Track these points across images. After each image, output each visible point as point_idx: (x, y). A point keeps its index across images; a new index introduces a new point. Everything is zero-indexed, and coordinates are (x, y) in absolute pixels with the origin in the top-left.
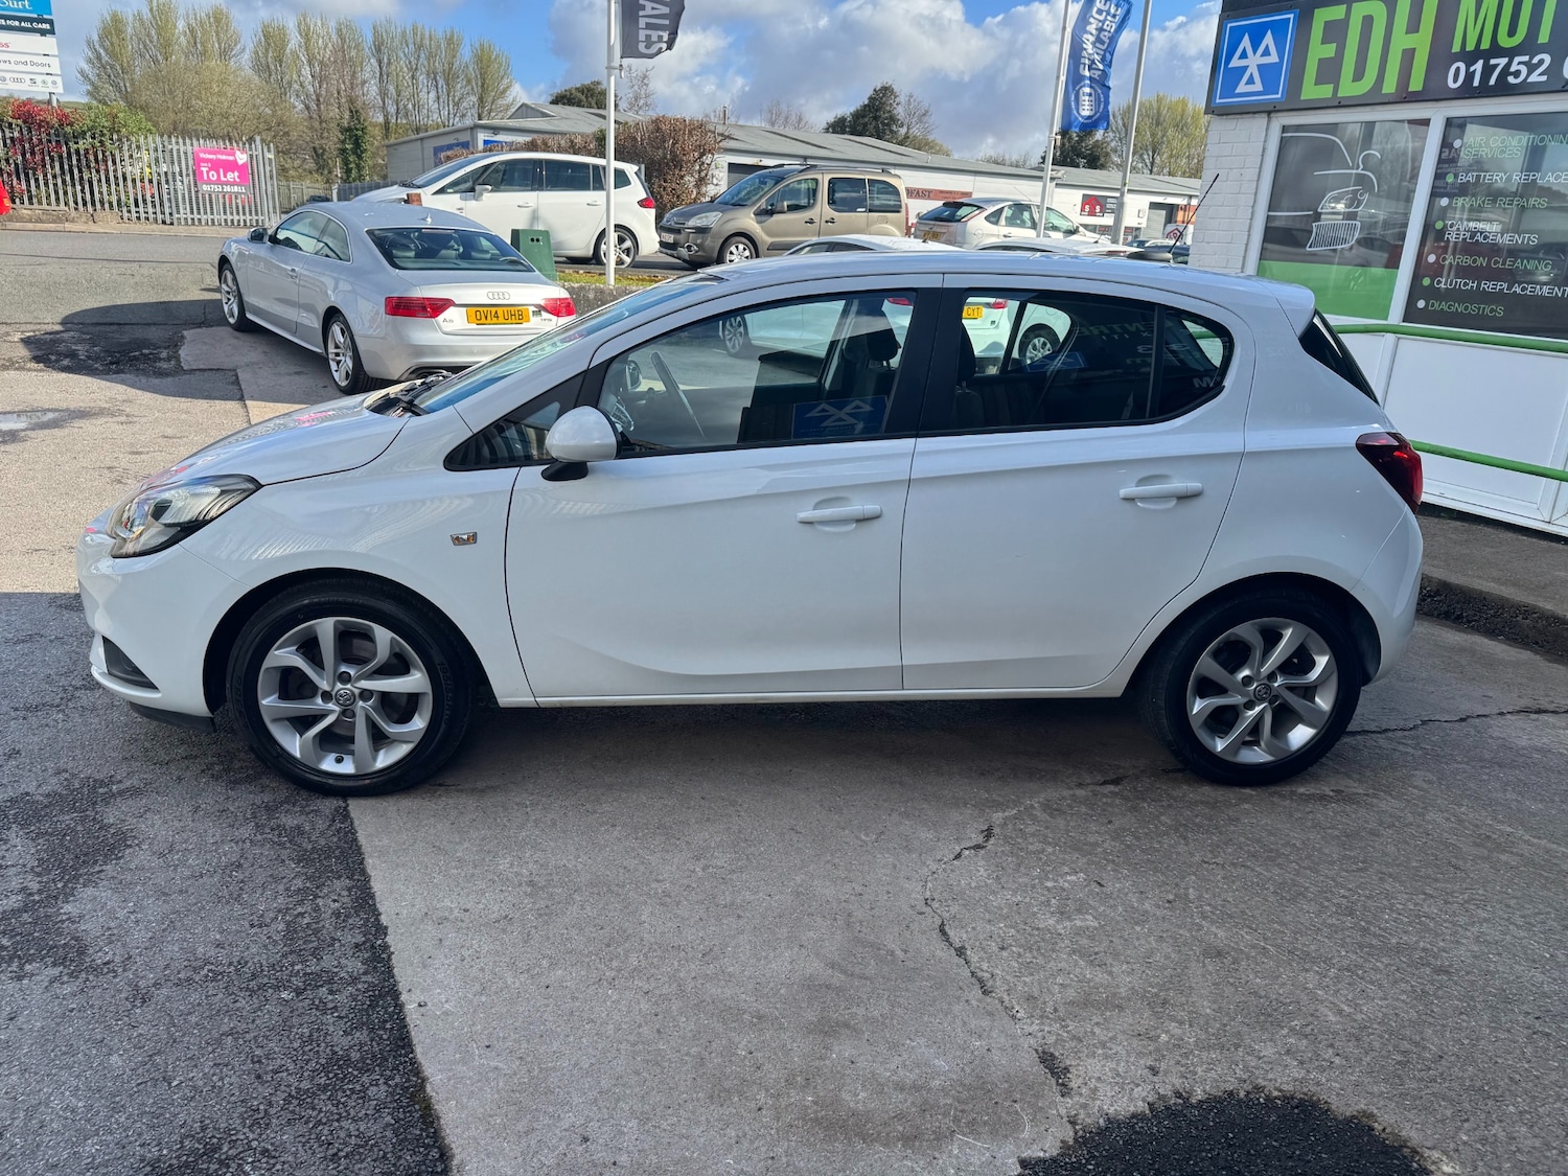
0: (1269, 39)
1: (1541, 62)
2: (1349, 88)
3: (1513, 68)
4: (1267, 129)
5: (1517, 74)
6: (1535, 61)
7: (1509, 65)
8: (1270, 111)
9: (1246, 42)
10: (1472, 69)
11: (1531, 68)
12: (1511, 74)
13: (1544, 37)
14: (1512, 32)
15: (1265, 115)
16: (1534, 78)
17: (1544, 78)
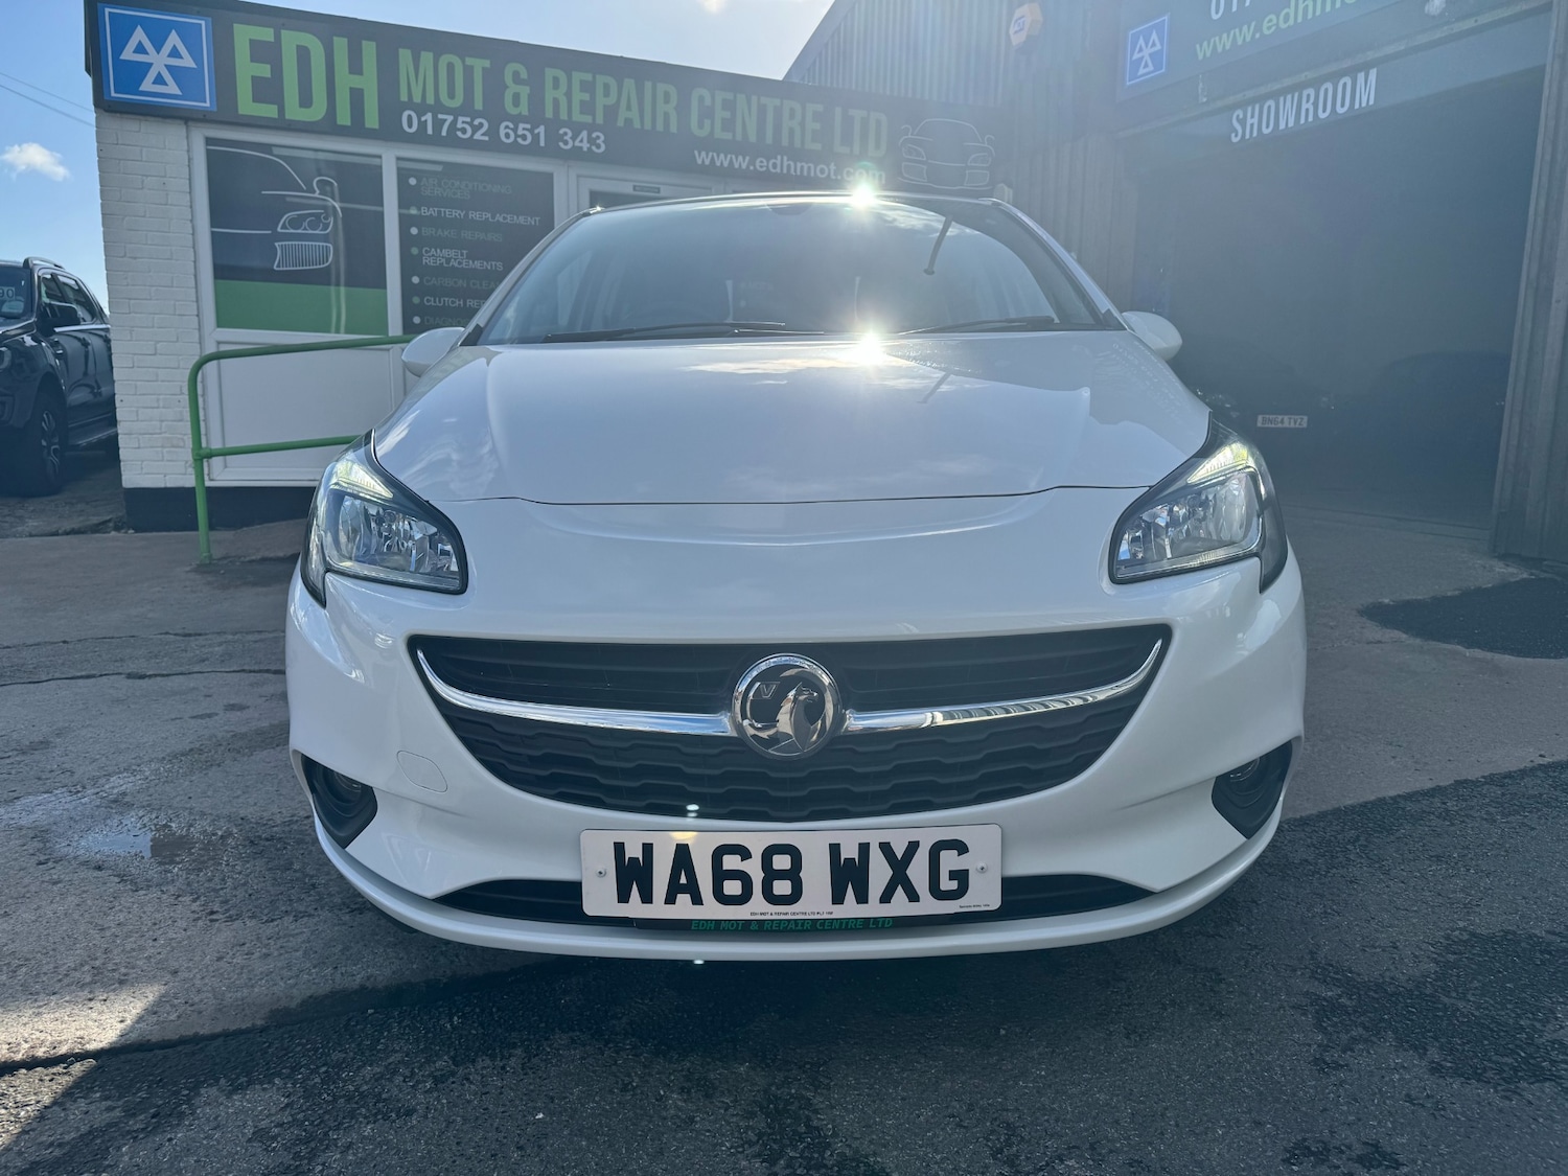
0: (174, 39)
1: (481, 125)
2: (294, 112)
3: (459, 125)
4: (187, 138)
5: (464, 131)
6: (476, 122)
7: (454, 122)
8: (187, 118)
9: (139, 35)
10: (423, 119)
11: (475, 129)
12: (459, 130)
13: (479, 105)
14: (452, 95)
15: (182, 122)
16: (478, 136)
17: (486, 138)
